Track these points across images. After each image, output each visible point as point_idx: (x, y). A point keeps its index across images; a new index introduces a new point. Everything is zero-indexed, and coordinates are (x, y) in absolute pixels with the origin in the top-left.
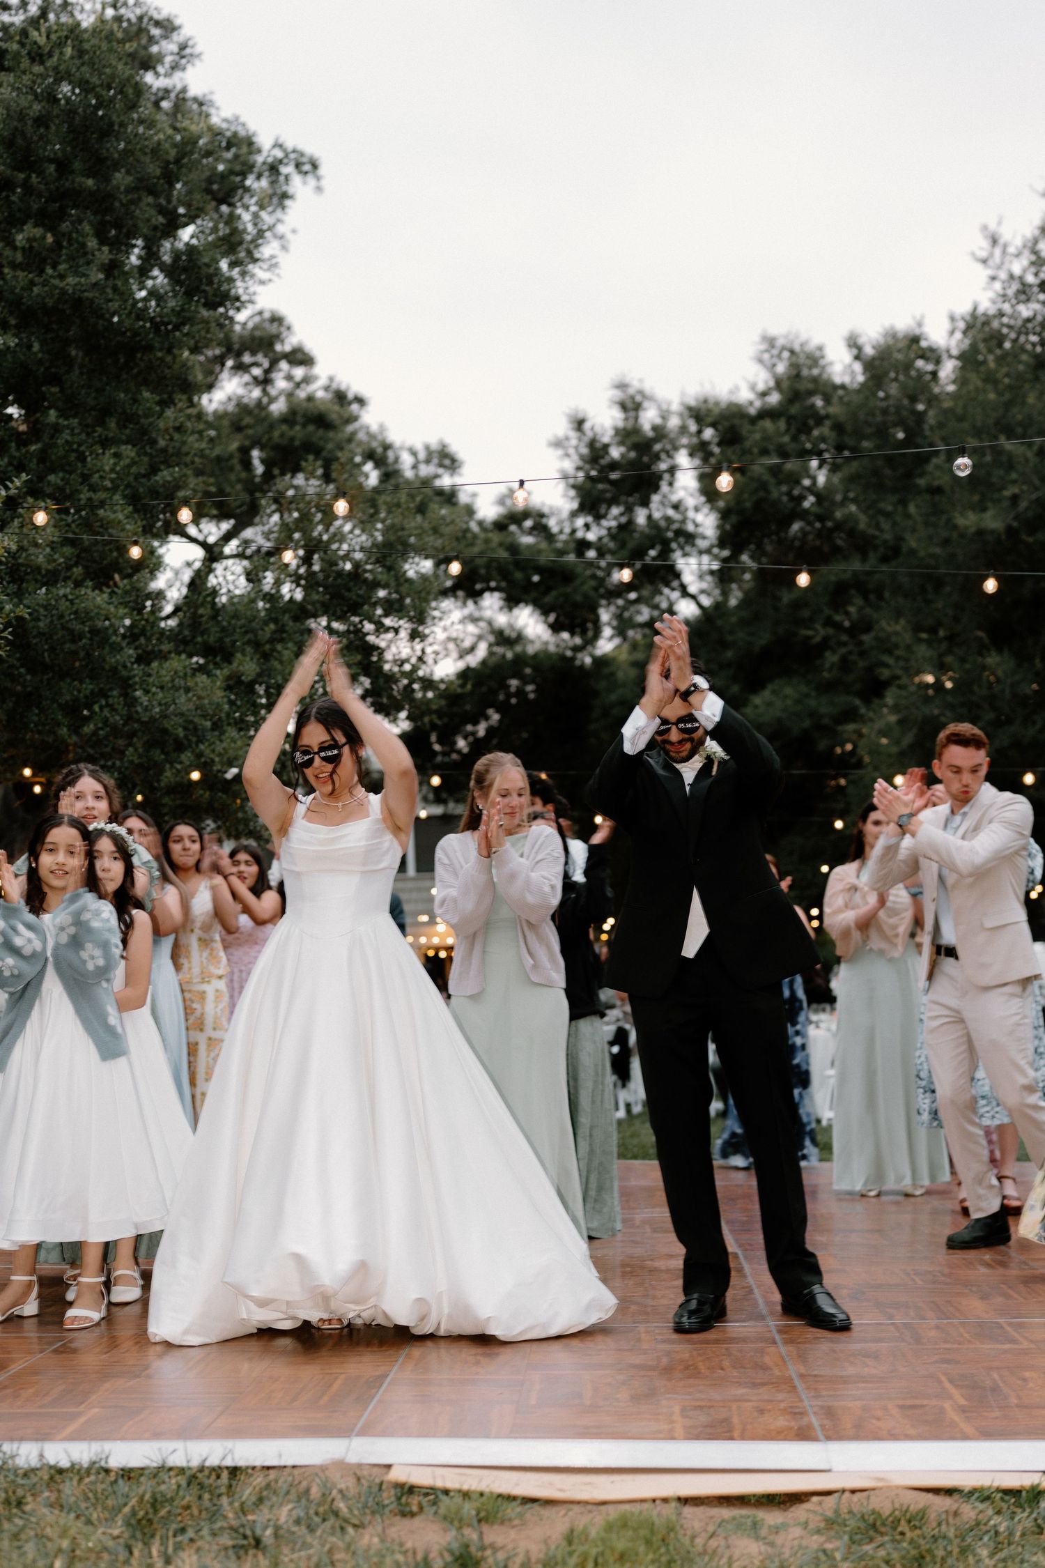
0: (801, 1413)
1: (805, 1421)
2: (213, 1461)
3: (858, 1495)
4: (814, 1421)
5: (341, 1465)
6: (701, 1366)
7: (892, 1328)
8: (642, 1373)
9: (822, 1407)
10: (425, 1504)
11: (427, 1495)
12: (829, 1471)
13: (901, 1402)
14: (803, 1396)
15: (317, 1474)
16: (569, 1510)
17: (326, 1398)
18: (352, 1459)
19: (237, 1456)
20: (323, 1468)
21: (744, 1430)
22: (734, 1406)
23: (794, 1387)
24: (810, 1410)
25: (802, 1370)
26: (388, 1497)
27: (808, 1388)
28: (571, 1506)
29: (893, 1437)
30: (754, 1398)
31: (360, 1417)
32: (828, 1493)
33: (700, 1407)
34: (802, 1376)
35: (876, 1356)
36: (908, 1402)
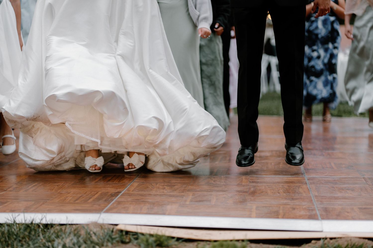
0: (312, 210)
1: (314, 212)
2: (37, 221)
3: (333, 240)
4: (318, 213)
5: (96, 224)
6: (269, 192)
7: (363, 179)
8: (241, 194)
9: (323, 208)
10: (132, 239)
11: (133, 235)
12: (322, 231)
13: (360, 207)
14: (315, 204)
15: (84, 227)
16: (199, 244)
17: (91, 200)
18: (101, 221)
19: (48, 219)
20: (87, 225)
21: (284, 215)
22: (281, 207)
23: (312, 200)
24: (316, 208)
25: (317, 194)
26: (116, 236)
27: (317, 201)
28: (199, 242)
29: (353, 219)
30: (292, 204)
31: (106, 206)
32: (319, 239)
33: (266, 207)
34: (316, 196)
35: (353, 190)
36: (364, 207)
